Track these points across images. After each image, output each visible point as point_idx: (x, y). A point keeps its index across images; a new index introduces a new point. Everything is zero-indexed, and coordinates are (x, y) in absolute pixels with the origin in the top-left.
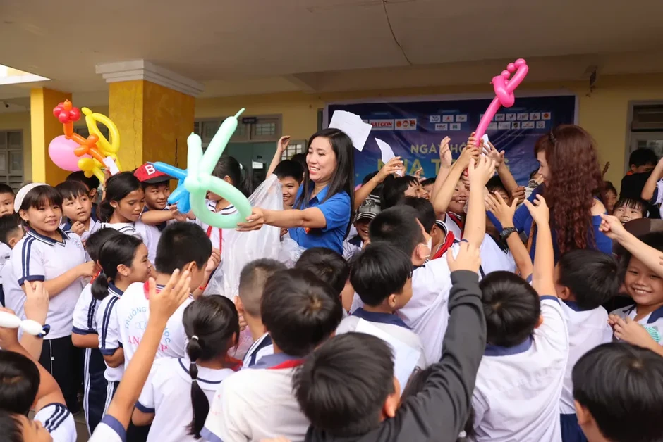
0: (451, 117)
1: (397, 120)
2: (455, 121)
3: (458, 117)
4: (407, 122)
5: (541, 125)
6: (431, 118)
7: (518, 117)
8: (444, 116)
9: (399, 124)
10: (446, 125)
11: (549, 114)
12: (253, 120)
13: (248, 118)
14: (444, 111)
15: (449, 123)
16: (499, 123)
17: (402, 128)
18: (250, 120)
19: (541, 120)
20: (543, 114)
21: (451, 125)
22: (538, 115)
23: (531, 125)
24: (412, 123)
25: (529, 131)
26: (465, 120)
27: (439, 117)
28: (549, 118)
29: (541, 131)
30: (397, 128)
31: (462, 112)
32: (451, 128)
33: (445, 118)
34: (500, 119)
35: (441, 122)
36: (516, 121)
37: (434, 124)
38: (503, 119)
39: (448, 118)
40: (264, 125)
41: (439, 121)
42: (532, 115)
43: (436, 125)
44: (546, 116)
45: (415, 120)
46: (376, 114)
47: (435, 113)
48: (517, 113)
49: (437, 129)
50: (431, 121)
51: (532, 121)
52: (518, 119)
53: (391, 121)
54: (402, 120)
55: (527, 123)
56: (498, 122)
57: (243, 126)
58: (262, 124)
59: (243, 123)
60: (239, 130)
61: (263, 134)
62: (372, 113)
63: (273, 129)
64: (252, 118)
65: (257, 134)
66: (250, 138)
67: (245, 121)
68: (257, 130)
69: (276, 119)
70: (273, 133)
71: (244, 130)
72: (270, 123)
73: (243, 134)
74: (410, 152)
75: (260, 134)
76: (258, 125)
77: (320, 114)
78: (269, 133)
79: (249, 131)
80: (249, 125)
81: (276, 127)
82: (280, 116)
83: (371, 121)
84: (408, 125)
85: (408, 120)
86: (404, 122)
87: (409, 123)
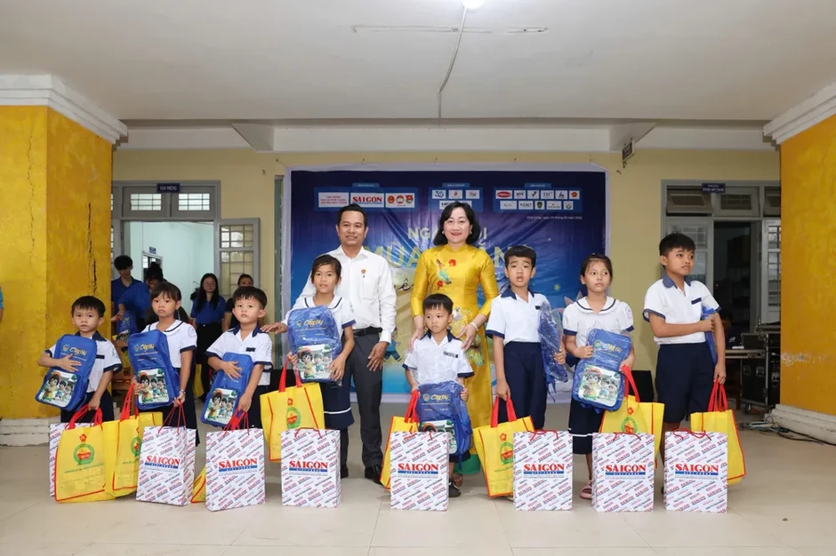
0: (460, 193)
1: (388, 195)
2: (464, 198)
3: (468, 192)
4: (402, 197)
5: (569, 206)
6: (434, 192)
7: (542, 195)
8: (450, 191)
9: (391, 199)
11: (578, 192)
12: (175, 188)
13: (166, 185)
14: (450, 185)
16: (520, 202)
17: (394, 205)
18: (169, 188)
19: (568, 200)
20: (571, 192)
22: (565, 193)
23: (556, 206)
24: (409, 198)
25: (555, 213)
26: (478, 197)
27: (444, 192)
28: (578, 197)
29: (568, 213)
30: (389, 205)
31: (473, 187)
33: (452, 193)
34: (520, 197)
36: (540, 199)
37: (438, 200)
38: (524, 197)
39: (456, 194)
40: (192, 196)
41: (444, 197)
42: (558, 192)
43: (441, 202)
44: (575, 195)
45: (413, 195)
46: (360, 185)
47: (438, 186)
48: (540, 189)
49: (441, 207)
50: (434, 197)
51: (558, 200)
52: (542, 198)
53: (380, 195)
54: (395, 195)
55: (553, 202)
56: (518, 200)
57: (159, 196)
58: (188, 193)
59: (159, 191)
60: (152, 201)
61: (191, 208)
62: (354, 185)
63: (207, 202)
64: (174, 185)
65: (181, 208)
66: (170, 213)
67: (160, 188)
68: (181, 202)
69: (211, 188)
70: (207, 208)
71: (159, 202)
72: (202, 193)
73: (159, 208)
74: (406, 237)
75: (186, 208)
76: (181, 196)
77: (279, 182)
78: (199, 208)
79: (169, 203)
80: (168, 195)
81: (211, 199)
82: (219, 183)
83: (353, 195)
84: (403, 201)
85: (404, 195)
86: (398, 197)
87: (405, 198)
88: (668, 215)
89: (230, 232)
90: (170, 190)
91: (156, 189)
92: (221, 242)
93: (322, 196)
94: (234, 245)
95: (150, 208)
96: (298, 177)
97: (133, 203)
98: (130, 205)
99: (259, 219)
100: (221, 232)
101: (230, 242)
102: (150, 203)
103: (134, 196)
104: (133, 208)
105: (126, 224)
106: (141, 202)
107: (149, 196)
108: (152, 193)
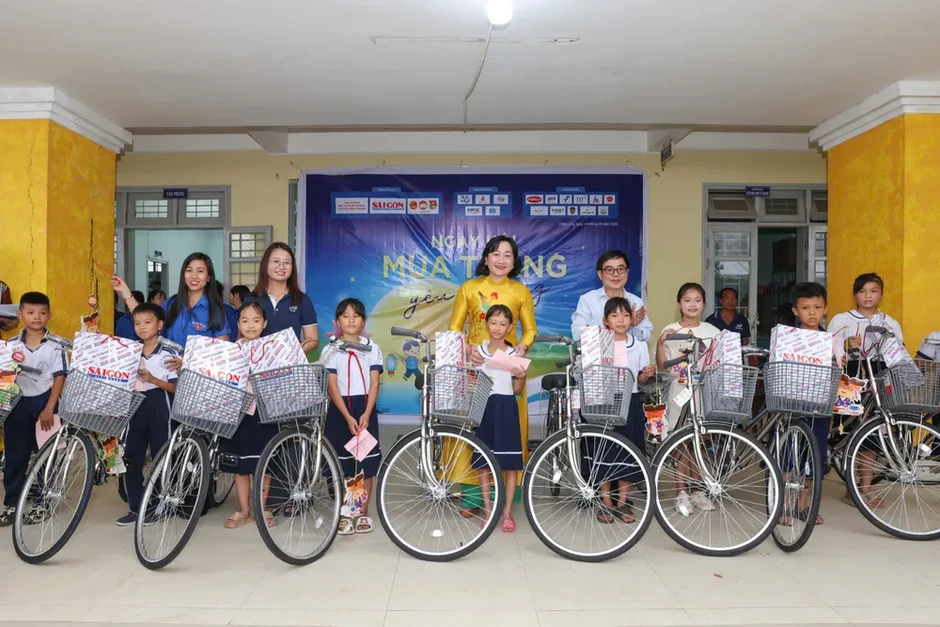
0: (487, 198)
1: (410, 200)
2: (492, 204)
3: (496, 197)
4: (424, 202)
5: (604, 211)
6: (459, 197)
7: (575, 200)
8: (477, 196)
9: (414, 205)
10: (481, 208)
11: (614, 197)
12: (182, 194)
13: (173, 190)
14: (476, 190)
15: (484, 206)
16: (552, 208)
17: (417, 211)
18: (176, 194)
19: (603, 205)
20: (606, 196)
21: (488, 208)
22: (599, 197)
23: (591, 211)
24: (433, 204)
25: (589, 219)
26: (506, 202)
27: (470, 196)
28: (613, 202)
29: (602, 219)
30: (411, 212)
31: (501, 191)
32: (487, 214)
33: (478, 198)
34: (552, 202)
35: (474, 204)
36: (573, 204)
37: (463, 206)
38: (556, 202)
39: (483, 199)
40: (200, 202)
41: (471, 202)
42: (592, 197)
43: (467, 208)
44: (610, 199)
45: (437, 200)
46: (381, 190)
47: (464, 190)
48: (573, 193)
49: (467, 214)
50: (459, 202)
51: (593, 205)
52: (575, 202)
53: (403, 201)
54: (418, 200)
55: (586, 207)
56: (549, 205)
57: (165, 202)
58: (196, 199)
59: (165, 197)
60: (158, 208)
61: (199, 215)
62: (374, 189)
63: (216, 209)
64: (180, 190)
65: (188, 215)
66: (177, 221)
67: (168, 194)
68: (188, 209)
69: (221, 193)
70: (216, 215)
71: (166, 209)
72: (211, 199)
73: (165, 215)
74: (430, 246)
75: (194, 215)
76: (190, 202)
77: (293, 187)
78: (209, 215)
79: (175, 210)
80: (175, 201)
81: (221, 206)
82: (229, 188)
83: (373, 200)
84: (426, 207)
85: (427, 200)
86: (421, 203)
87: (429, 204)
88: (710, 220)
89: (241, 240)
90: (177, 195)
91: (162, 195)
92: (231, 251)
93: (340, 202)
94: (244, 255)
95: (156, 215)
96: (314, 181)
97: (138, 210)
98: (135, 212)
99: (272, 227)
100: (231, 241)
101: (241, 251)
102: (156, 209)
103: (139, 203)
104: (138, 216)
105: (130, 233)
106: (146, 209)
107: (155, 203)
108: (159, 199)
